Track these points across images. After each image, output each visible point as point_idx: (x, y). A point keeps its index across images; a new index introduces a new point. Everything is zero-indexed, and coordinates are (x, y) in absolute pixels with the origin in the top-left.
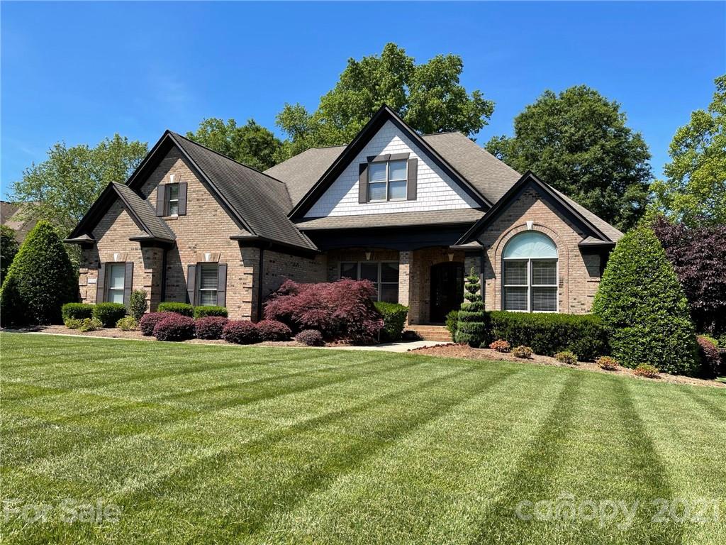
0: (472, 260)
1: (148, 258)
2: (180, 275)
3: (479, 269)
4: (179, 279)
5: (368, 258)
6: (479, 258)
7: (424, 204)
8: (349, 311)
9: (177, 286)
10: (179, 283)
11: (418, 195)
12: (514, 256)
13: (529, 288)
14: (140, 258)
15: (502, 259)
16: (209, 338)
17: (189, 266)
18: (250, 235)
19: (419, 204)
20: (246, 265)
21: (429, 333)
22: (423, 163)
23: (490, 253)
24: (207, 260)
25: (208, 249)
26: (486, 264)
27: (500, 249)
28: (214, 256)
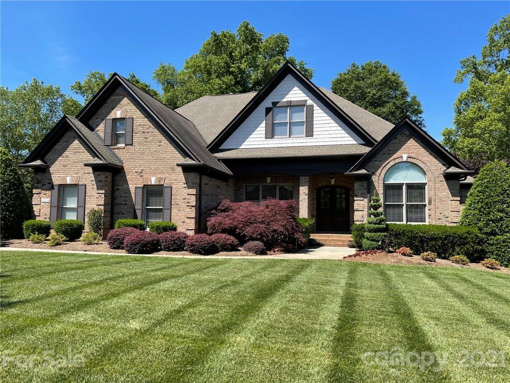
0: (360, 183)
1: (100, 181)
2: (127, 195)
3: (365, 191)
4: (127, 199)
5: (269, 182)
6: (366, 182)
7: (319, 140)
8: (284, 226)
9: (125, 204)
10: (126, 202)
11: (315, 133)
12: (392, 181)
13: (405, 205)
14: (92, 181)
15: (384, 184)
16: (175, 250)
17: (136, 188)
18: (194, 162)
19: (316, 140)
20: (189, 187)
21: (326, 240)
22: (318, 108)
23: (374, 178)
24: (153, 183)
25: (154, 174)
26: (371, 187)
27: (382, 175)
28: (160, 179)
